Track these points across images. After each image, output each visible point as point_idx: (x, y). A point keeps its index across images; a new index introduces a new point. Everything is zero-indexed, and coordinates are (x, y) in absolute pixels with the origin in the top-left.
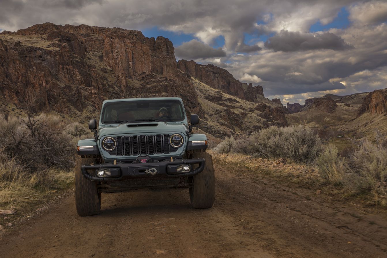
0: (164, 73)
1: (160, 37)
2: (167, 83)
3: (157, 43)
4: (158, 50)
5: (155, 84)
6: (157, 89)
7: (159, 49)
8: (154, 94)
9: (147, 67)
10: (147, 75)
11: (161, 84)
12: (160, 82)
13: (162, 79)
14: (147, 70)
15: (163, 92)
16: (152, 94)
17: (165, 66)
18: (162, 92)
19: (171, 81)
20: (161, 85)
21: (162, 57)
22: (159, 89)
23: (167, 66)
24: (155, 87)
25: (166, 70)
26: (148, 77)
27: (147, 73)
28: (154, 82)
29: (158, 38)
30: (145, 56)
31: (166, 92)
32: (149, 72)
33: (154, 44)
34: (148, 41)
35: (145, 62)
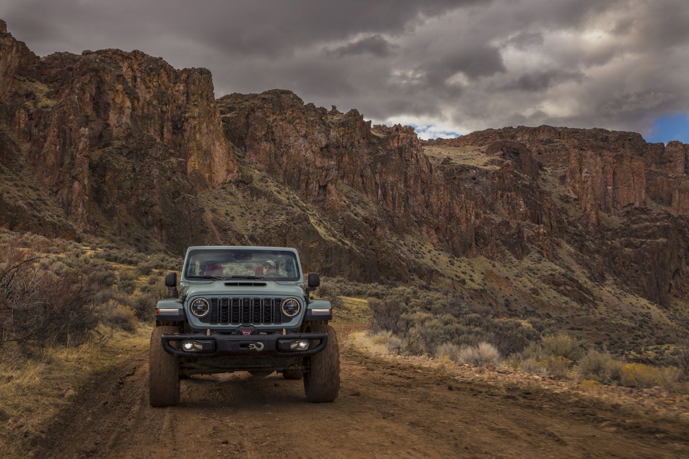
0: (673, 204)
1: (674, 142)
2: (671, 222)
3: (668, 152)
4: (668, 164)
5: (647, 223)
6: (650, 231)
7: (670, 161)
8: (644, 240)
9: (637, 195)
10: (636, 209)
11: (658, 224)
12: (656, 220)
13: (661, 216)
14: (637, 199)
15: (661, 237)
16: (640, 240)
17: (677, 192)
18: (658, 237)
19: (682, 219)
20: (658, 227)
21: (674, 177)
22: (653, 233)
23: (681, 191)
24: (647, 228)
25: (677, 198)
26: (637, 211)
27: (637, 204)
28: (646, 220)
29: (670, 144)
30: (635, 178)
31: (666, 237)
32: (640, 203)
33: (663, 153)
34: (651, 149)
35: (634, 187)
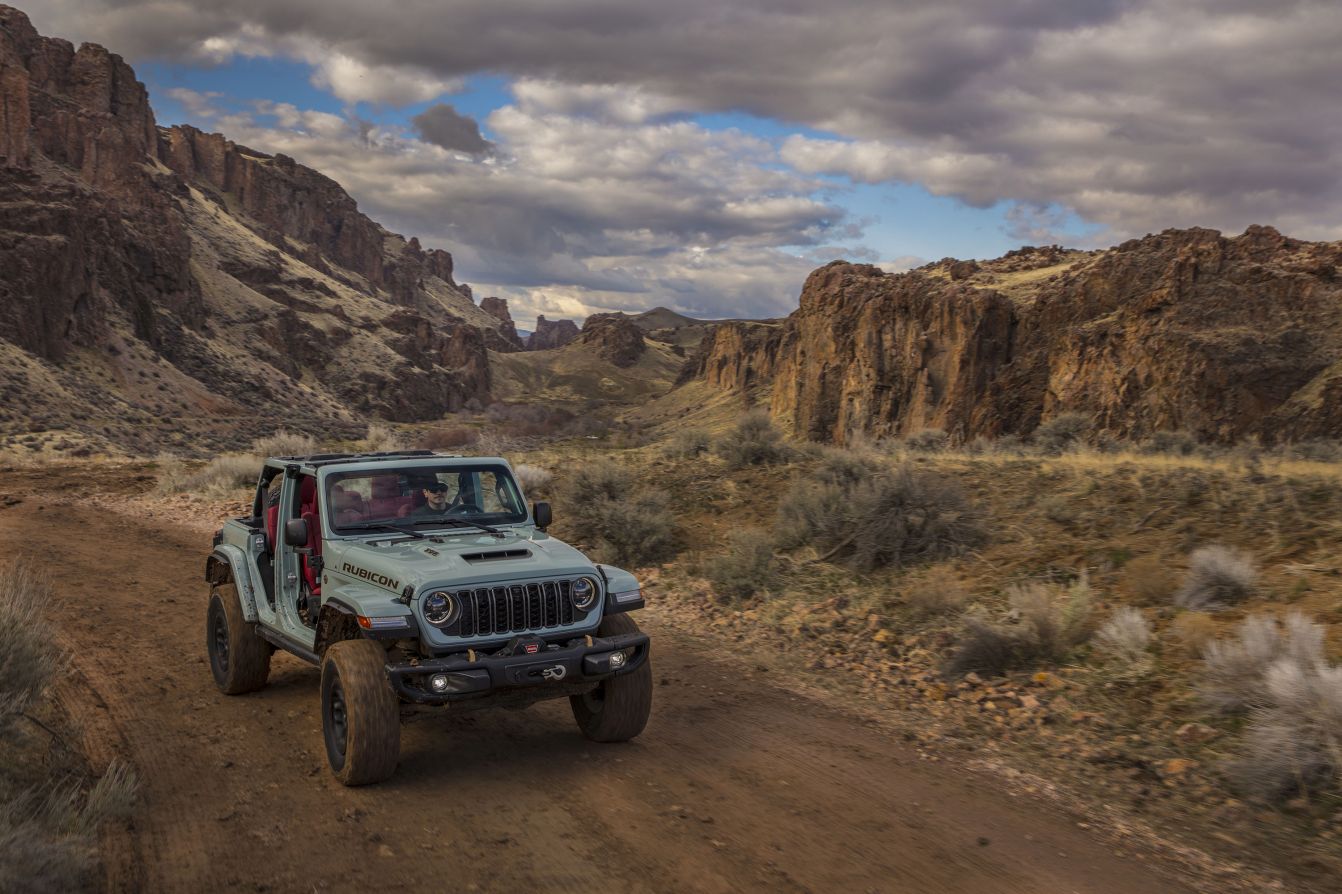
0: (85, 167)
1: (93, 45)
2: (74, 205)
3: (81, 64)
4: (79, 87)
5: (30, 202)
6: (35, 218)
7: (84, 83)
8: (22, 235)
9: (13, 142)
10: (9, 170)
11: (52, 205)
12: (48, 197)
13: (57, 192)
14: (13, 151)
15: (54, 231)
16: (16, 233)
17: (93, 145)
18: (50, 231)
19: (98, 199)
20: (51, 211)
21: (89, 115)
22: (41, 222)
23: (100, 145)
24: (30, 211)
25: (93, 158)
26: (11, 176)
27: (12, 162)
28: (27, 195)
29: (86, 47)
30: (10, 107)
31: (64, 232)
32: (18, 159)
33: (70, 64)
34: (47, 50)
35: (7, 126)
